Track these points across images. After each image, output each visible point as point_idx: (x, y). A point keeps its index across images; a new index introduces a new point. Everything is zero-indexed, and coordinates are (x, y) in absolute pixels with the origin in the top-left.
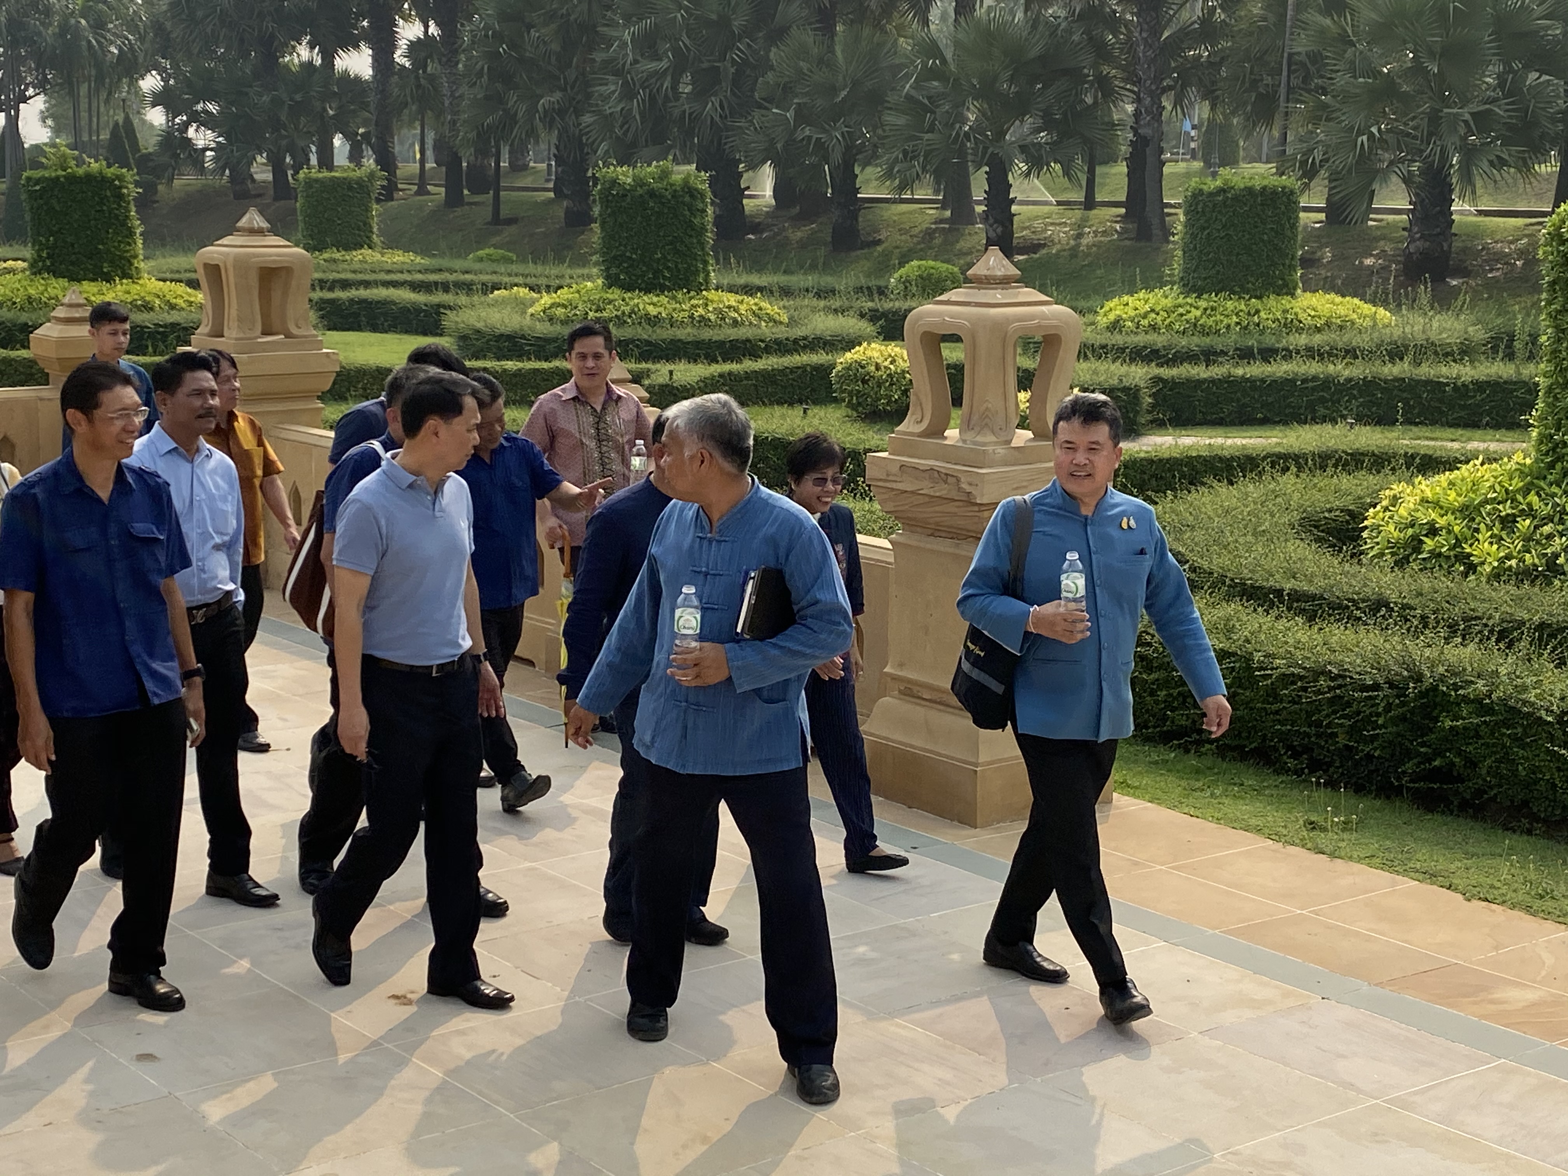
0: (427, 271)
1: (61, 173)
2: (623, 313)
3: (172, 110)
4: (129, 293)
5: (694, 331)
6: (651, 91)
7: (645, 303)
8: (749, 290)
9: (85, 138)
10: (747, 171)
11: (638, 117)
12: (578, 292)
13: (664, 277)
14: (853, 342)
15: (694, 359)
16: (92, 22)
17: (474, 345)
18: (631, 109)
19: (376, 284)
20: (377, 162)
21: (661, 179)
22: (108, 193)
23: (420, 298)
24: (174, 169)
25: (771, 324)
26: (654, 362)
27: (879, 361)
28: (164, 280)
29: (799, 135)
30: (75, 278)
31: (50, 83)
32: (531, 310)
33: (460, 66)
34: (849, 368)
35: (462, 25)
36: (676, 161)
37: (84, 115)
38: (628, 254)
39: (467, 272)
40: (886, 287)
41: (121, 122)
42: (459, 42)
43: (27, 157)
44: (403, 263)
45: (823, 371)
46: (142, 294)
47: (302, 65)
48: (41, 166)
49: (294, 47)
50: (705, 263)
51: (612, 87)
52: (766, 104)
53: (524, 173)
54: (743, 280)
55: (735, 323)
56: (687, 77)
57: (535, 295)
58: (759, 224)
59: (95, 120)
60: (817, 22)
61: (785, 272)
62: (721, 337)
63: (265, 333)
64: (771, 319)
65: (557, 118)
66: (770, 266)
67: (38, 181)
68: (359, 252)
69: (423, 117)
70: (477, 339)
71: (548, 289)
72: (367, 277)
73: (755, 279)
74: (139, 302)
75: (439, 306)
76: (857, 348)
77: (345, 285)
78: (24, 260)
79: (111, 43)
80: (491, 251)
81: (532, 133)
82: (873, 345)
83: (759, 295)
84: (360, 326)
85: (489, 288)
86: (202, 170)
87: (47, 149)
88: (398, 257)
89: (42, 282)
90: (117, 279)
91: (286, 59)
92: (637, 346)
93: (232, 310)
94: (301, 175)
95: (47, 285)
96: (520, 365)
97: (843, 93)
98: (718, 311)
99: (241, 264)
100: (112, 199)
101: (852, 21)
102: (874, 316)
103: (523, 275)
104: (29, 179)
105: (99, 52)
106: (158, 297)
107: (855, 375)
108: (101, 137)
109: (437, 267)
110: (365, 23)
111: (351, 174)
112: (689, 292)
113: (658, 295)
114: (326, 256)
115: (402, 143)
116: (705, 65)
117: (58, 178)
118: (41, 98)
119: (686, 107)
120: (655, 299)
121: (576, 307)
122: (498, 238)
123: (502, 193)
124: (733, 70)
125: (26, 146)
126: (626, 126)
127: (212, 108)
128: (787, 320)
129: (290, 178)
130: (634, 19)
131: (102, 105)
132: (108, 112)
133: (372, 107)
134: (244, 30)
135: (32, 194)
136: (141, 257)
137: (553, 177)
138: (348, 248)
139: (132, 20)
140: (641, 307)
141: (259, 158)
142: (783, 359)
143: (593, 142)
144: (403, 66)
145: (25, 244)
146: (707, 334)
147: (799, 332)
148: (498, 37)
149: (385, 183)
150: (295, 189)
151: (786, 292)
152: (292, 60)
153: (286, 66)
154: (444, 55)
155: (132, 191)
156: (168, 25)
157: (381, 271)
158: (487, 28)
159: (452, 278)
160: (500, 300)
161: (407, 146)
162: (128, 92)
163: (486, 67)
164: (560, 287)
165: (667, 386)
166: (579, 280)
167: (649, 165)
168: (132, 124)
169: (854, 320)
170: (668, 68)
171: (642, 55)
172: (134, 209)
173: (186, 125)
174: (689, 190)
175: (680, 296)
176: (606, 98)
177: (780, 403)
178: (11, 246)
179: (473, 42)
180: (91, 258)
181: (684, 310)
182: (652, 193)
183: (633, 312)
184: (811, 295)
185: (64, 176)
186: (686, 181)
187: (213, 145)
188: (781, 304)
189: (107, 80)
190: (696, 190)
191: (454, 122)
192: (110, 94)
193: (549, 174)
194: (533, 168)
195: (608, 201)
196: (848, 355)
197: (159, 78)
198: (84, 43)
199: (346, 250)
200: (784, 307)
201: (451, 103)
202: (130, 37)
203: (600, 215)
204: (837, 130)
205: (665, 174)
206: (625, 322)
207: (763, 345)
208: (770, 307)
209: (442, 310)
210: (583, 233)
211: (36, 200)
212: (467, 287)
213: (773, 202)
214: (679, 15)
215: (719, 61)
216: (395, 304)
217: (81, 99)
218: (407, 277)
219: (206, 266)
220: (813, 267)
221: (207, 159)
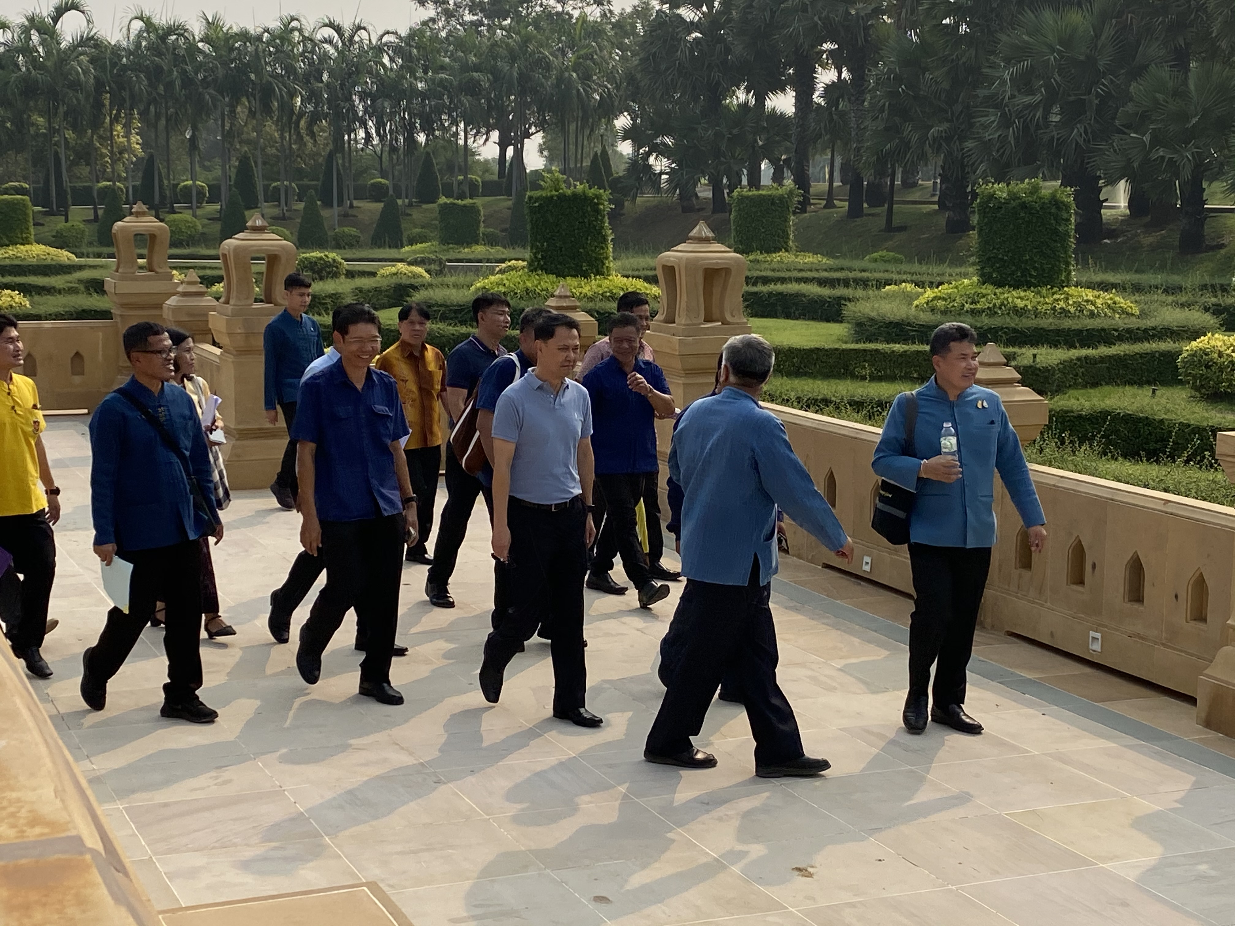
0: (831, 269)
1: (554, 193)
2: (995, 305)
3: (638, 144)
4: (601, 286)
5: (1056, 322)
6: (1024, 122)
7: (1013, 297)
8: (1105, 287)
9: (572, 165)
10: (1106, 186)
11: (1012, 142)
12: (957, 287)
13: (1031, 276)
14: (1197, 332)
15: (1055, 344)
16: (581, 75)
17: (868, 330)
18: (1007, 136)
19: (790, 280)
20: (794, 181)
21: (1032, 193)
22: (589, 209)
23: (826, 292)
24: (637, 189)
25: (1123, 316)
26: (1020, 347)
27: (1222, 349)
28: (627, 277)
29: (1154, 156)
30: (561, 275)
31: (547, 123)
32: (916, 303)
33: (866, 103)
34: (1194, 355)
35: (869, 70)
36: (1045, 179)
37: (572, 147)
38: (1000, 256)
39: (864, 271)
40: (1229, 285)
41: (599, 152)
42: (866, 84)
43: (528, 179)
44: (812, 263)
45: (1171, 357)
46: (611, 288)
47: (739, 105)
48: (541, 188)
49: (734, 92)
50: (1068, 264)
51: (993, 118)
52: (1126, 131)
53: (913, 189)
54: (1099, 277)
55: (1092, 315)
56: (1056, 109)
57: (920, 290)
58: (1114, 230)
59: (580, 151)
60: (1172, 60)
61: (1137, 272)
62: (1079, 327)
63: (707, 320)
64: (1124, 312)
65: (944, 144)
66: (1123, 267)
67: (537, 199)
68: (778, 254)
69: (833, 146)
70: (871, 326)
71: (931, 285)
72: (783, 275)
73: (1111, 277)
74: (608, 294)
75: (840, 298)
76: (1202, 338)
77: (766, 280)
78: (523, 260)
79: (596, 91)
80: (884, 253)
81: (923, 157)
82: (1217, 335)
83: (1114, 291)
84: (776, 314)
85: (881, 284)
86: (659, 190)
87: (546, 175)
88: (809, 259)
89: (536, 277)
90: (592, 275)
91: (727, 101)
92: (1005, 333)
93: (682, 300)
94: (735, 194)
95: (540, 280)
96: (906, 347)
97: (1194, 120)
98: (1077, 304)
99: (691, 265)
100: (592, 213)
101: (1204, 58)
102: (1217, 310)
103: (910, 273)
104: (530, 198)
105: (585, 98)
106: (623, 289)
107: (1199, 360)
108: (584, 164)
109: (840, 266)
110: (791, 71)
111: (774, 192)
112: (1052, 288)
113: (1025, 291)
114: (751, 257)
115: (814, 167)
116: (1072, 98)
117: (552, 197)
118: (541, 134)
119: (1055, 133)
120: (1022, 294)
121: (954, 300)
122: (891, 243)
123: (895, 206)
124: (1097, 102)
125: (528, 171)
126: (1002, 150)
127: (669, 141)
128: (1138, 313)
129: (726, 195)
130: (1013, 61)
131: (585, 138)
132: (590, 144)
133: (793, 138)
134: (696, 79)
135: (533, 210)
136: (611, 258)
137: (938, 193)
138: (768, 252)
139: (612, 73)
140: (1010, 300)
141: (703, 181)
142: (1135, 346)
143: (973, 164)
144: (819, 104)
145: (524, 246)
146: (1067, 323)
147: (1149, 323)
148: (899, 80)
149: (801, 199)
150: (730, 205)
151: (1137, 288)
152: (731, 102)
153: (727, 107)
154: (853, 95)
155: (607, 207)
156: (639, 76)
157: (795, 270)
158: (890, 71)
159: (851, 275)
160: (891, 293)
161: (818, 169)
162: (606, 129)
163: (887, 104)
164: (940, 284)
165: (1031, 367)
166: (957, 278)
167: (1022, 181)
168: (607, 154)
169: (1199, 314)
170: (1041, 100)
171: (1019, 91)
172: (607, 221)
173: (648, 154)
174: (1056, 203)
175: (1044, 291)
176: (985, 127)
177: (1131, 383)
178: (513, 249)
179: (877, 84)
180: (574, 259)
181: (1047, 303)
182: (1024, 206)
183: (1003, 304)
184: (1160, 291)
185: (556, 196)
186: (1053, 195)
187: (668, 170)
188: (1133, 298)
189: (591, 120)
190: (1062, 202)
191: (858, 149)
192: (592, 131)
193: (934, 189)
194: (921, 185)
195: (985, 212)
196: (1194, 344)
197: (629, 118)
198: (574, 92)
199: (768, 253)
200: (1136, 301)
201: (857, 134)
202: (609, 86)
203: (978, 224)
204: (1187, 151)
205: (1035, 189)
206: (996, 313)
207: (1116, 334)
208: (1123, 301)
209: (843, 302)
210: (960, 238)
211: (534, 214)
212: (864, 283)
213: (1128, 211)
214: (1052, 58)
215: (1085, 95)
216: (805, 296)
217: (571, 135)
218: (815, 274)
219: (664, 267)
220: (1162, 268)
221: (662, 181)
